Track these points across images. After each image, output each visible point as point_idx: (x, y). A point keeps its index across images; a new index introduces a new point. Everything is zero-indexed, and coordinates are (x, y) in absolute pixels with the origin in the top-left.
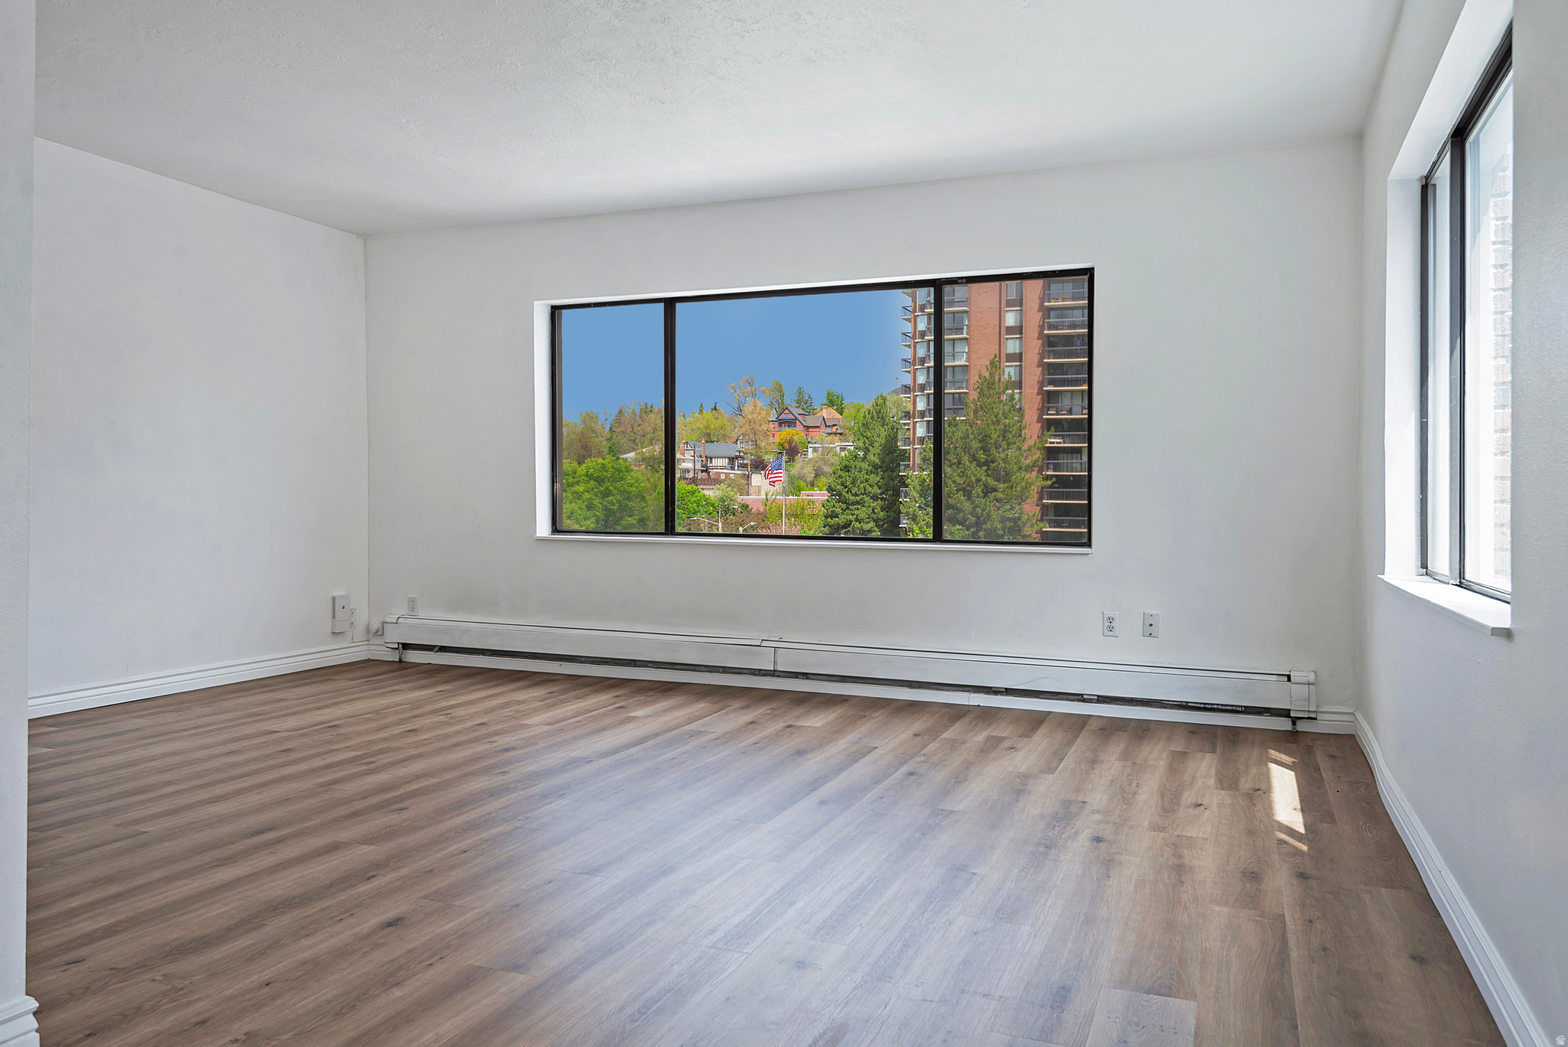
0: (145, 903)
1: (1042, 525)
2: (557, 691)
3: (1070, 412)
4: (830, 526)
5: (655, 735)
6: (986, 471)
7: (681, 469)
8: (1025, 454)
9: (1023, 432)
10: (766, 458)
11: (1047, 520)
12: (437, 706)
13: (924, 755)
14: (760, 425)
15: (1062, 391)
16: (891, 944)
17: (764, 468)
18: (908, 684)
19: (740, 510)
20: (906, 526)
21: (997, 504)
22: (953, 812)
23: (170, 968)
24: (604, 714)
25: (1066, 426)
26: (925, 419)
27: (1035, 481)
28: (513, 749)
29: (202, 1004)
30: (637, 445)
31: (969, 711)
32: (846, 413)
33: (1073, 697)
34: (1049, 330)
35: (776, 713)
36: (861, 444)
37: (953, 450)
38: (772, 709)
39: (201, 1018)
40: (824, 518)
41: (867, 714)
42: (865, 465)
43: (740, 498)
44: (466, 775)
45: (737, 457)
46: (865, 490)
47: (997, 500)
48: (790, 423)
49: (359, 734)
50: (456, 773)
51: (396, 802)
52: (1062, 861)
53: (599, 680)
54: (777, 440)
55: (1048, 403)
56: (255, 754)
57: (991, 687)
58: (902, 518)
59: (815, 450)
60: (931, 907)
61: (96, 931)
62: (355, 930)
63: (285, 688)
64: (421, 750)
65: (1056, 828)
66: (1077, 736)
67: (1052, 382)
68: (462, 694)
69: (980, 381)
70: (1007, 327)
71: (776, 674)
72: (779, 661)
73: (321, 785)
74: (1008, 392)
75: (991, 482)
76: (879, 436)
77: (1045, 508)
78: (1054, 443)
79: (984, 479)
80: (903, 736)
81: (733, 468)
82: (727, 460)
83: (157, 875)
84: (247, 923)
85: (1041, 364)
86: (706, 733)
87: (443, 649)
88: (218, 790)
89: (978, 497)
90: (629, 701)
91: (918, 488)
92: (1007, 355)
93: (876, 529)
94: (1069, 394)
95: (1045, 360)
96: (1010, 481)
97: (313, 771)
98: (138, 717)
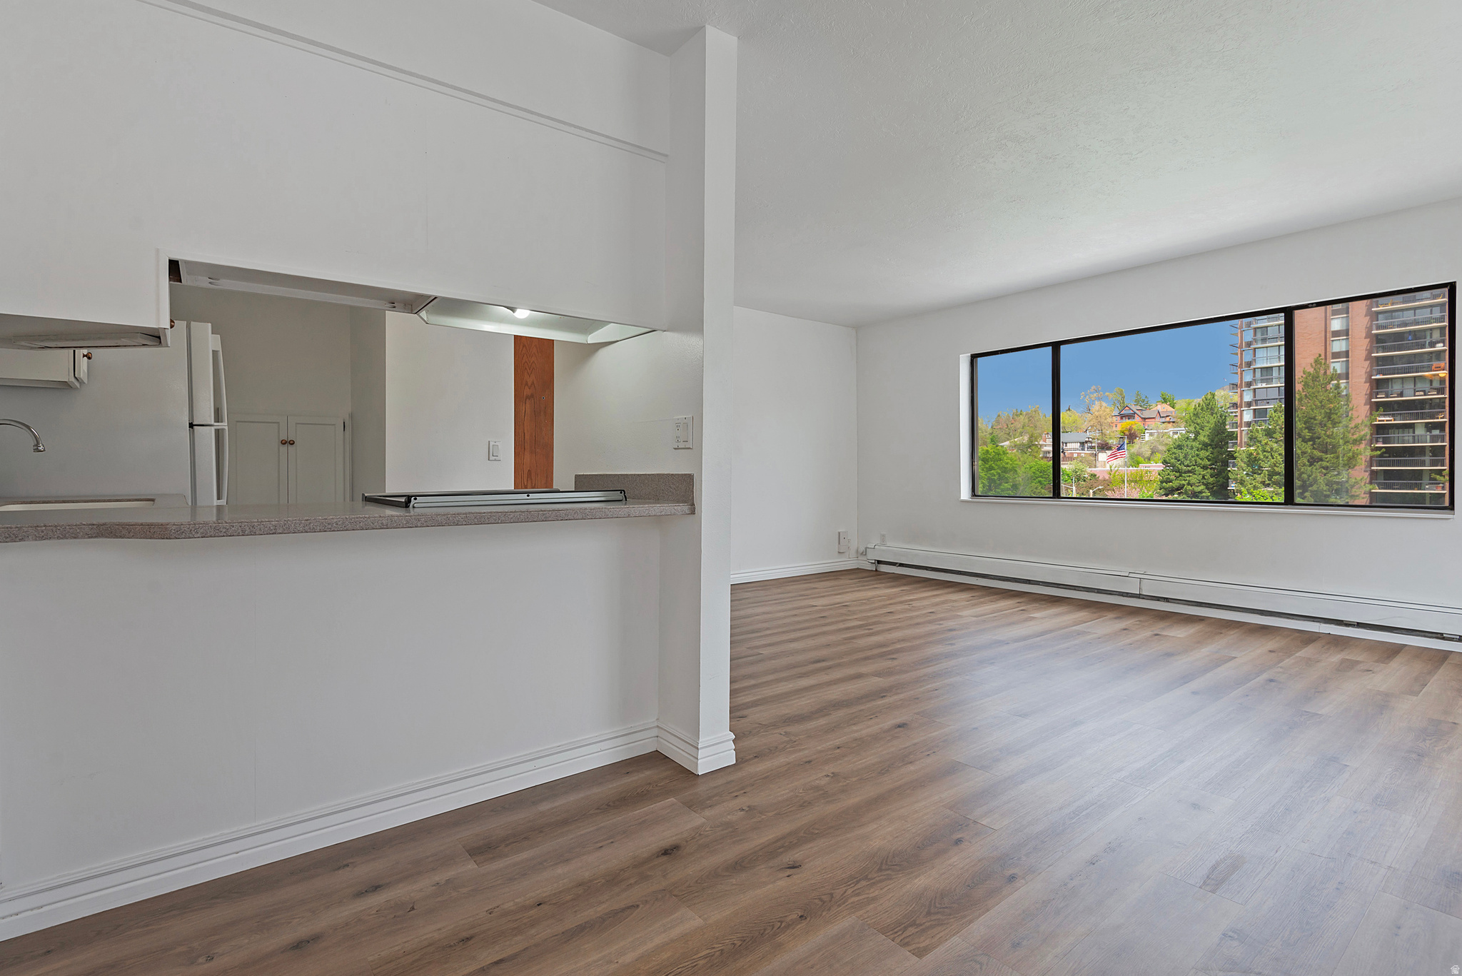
0: (768, 692)
1: (1371, 487)
2: (977, 596)
3: (1401, 395)
4: (1165, 489)
5: (1051, 631)
6: (1312, 445)
7: (1043, 451)
8: (1352, 431)
9: (1350, 414)
10: (1110, 441)
11: (1377, 483)
12: (903, 599)
13: (1281, 667)
14: (1106, 419)
15: (1392, 379)
16: (1274, 806)
17: (1109, 448)
18: (1259, 612)
19: (1089, 478)
20: (1234, 488)
21: (1324, 471)
22: (1317, 714)
23: (788, 729)
24: (1012, 613)
25: (1396, 406)
26: (1252, 408)
27: (1364, 452)
28: (955, 630)
29: (806, 752)
30: (1010, 436)
31: (1320, 637)
32: (1177, 407)
33: (1430, 635)
34: (1377, 330)
35: (1144, 624)
36: (1192, 429)
37: (1279, 431)
38: (1140, 621)
39: (808, 759)
40: (1159, 483)
41: (1223, 631)
42: (1196, 444)
43: (1089, 470)
44: (930, 642)
45: (1086, 442)
46: (1196, 463)
47: (1324, 468)
48: (1130, 416)
49: (861, 611)
50: (922, 641)
51: (889, 654)
52: (1438, 769)
53: (1004, 591)
54: (1119, 428)
55: (1377, 389)
56: (807, 617)
57: (1343, 621)
58: (1230, 483)
59: (1151, 434)
60: (1308, 784)
61: (749, 702)
62: (881, 726)
63: (816, 582)
64: (899, 625)
65: (1427, 741)
66: (1438, 668)
67: (1379, 372)
68: (917, 593)
69: (1304, 376)
70: (1333, 332)
71: (1141, 596)
72: (1143, 588)
73: (846, 639)
74: (1332, 382)
75: (1317, 454)
76: (1208, 422)
77: (1374, 475)
78: (1383, 421)
79: (1309, 451)
80: (1259, 651)
81: (1083, 449)
82: (1079, 444)
83: (771, 677)
84: (822, 711)
85: (1368, 358)
86: (1089, 633)
87: (901, 565)
88: (792, 636)
89: (1304, 465)
90: (1028, 607)
91: (1246, 460)
92: (1333, 353)
93: (1206, 491)
94: (1400, 381)
95: (1373, 355)
96: (1336, 452)
97: (840, 630)
98: (746, 592)
